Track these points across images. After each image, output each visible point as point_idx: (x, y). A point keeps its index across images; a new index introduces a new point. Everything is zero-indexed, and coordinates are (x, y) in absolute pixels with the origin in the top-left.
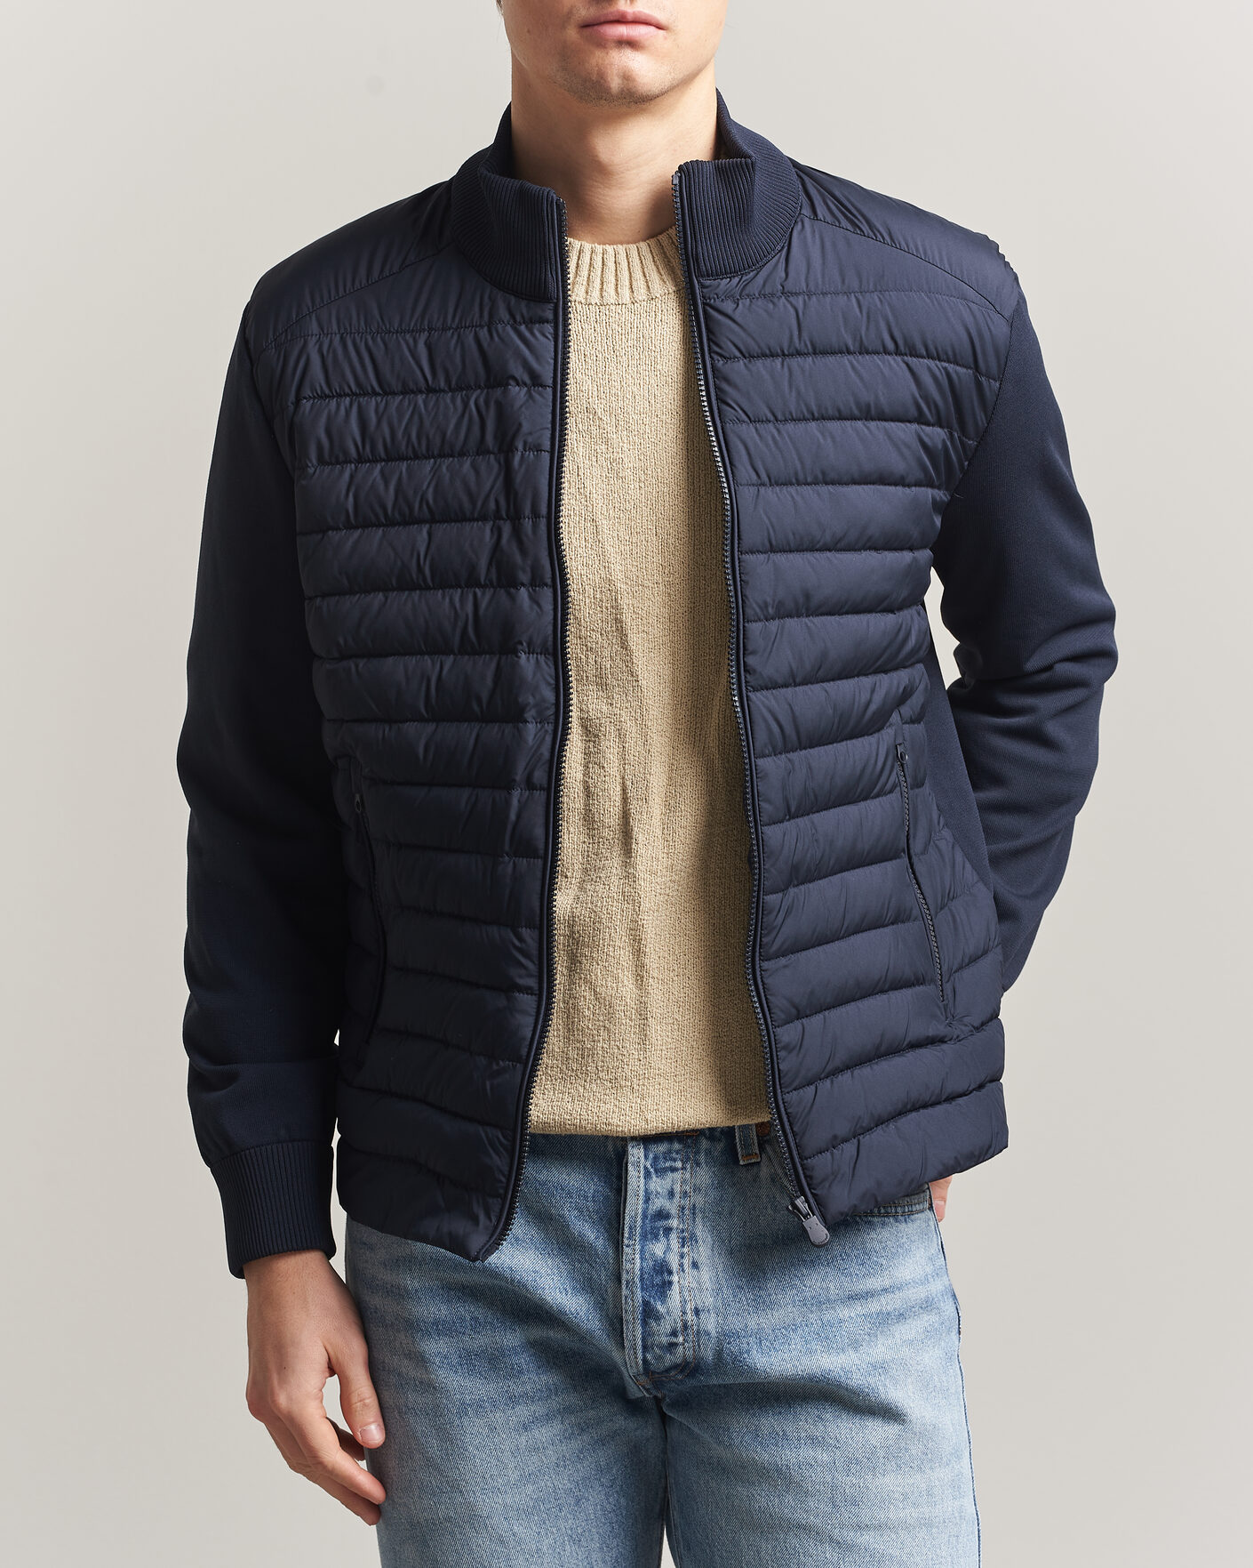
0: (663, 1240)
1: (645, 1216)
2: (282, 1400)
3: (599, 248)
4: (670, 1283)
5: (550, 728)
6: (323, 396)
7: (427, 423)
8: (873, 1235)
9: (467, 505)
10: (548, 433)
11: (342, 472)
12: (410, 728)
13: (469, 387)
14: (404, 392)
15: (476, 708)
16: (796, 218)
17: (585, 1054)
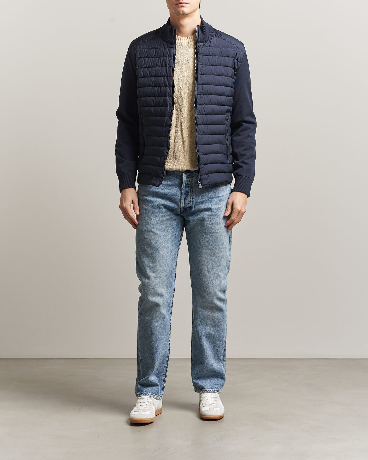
0: (188, 188)
1: (185, 184)
2: (124, 205)
3: (182, 37)
4: (189, 194)
5: (171, 108)
6: (139, 58)
7: (154, 62)
8: (220, 188)
9: (160, 74)
10: (172, 64)
11: (141, 69)
12: (151, 108)
13: (161, 57)
14: (151, 58)
15: (161, 105)
16: (212, 36)
17: (176, 159)
